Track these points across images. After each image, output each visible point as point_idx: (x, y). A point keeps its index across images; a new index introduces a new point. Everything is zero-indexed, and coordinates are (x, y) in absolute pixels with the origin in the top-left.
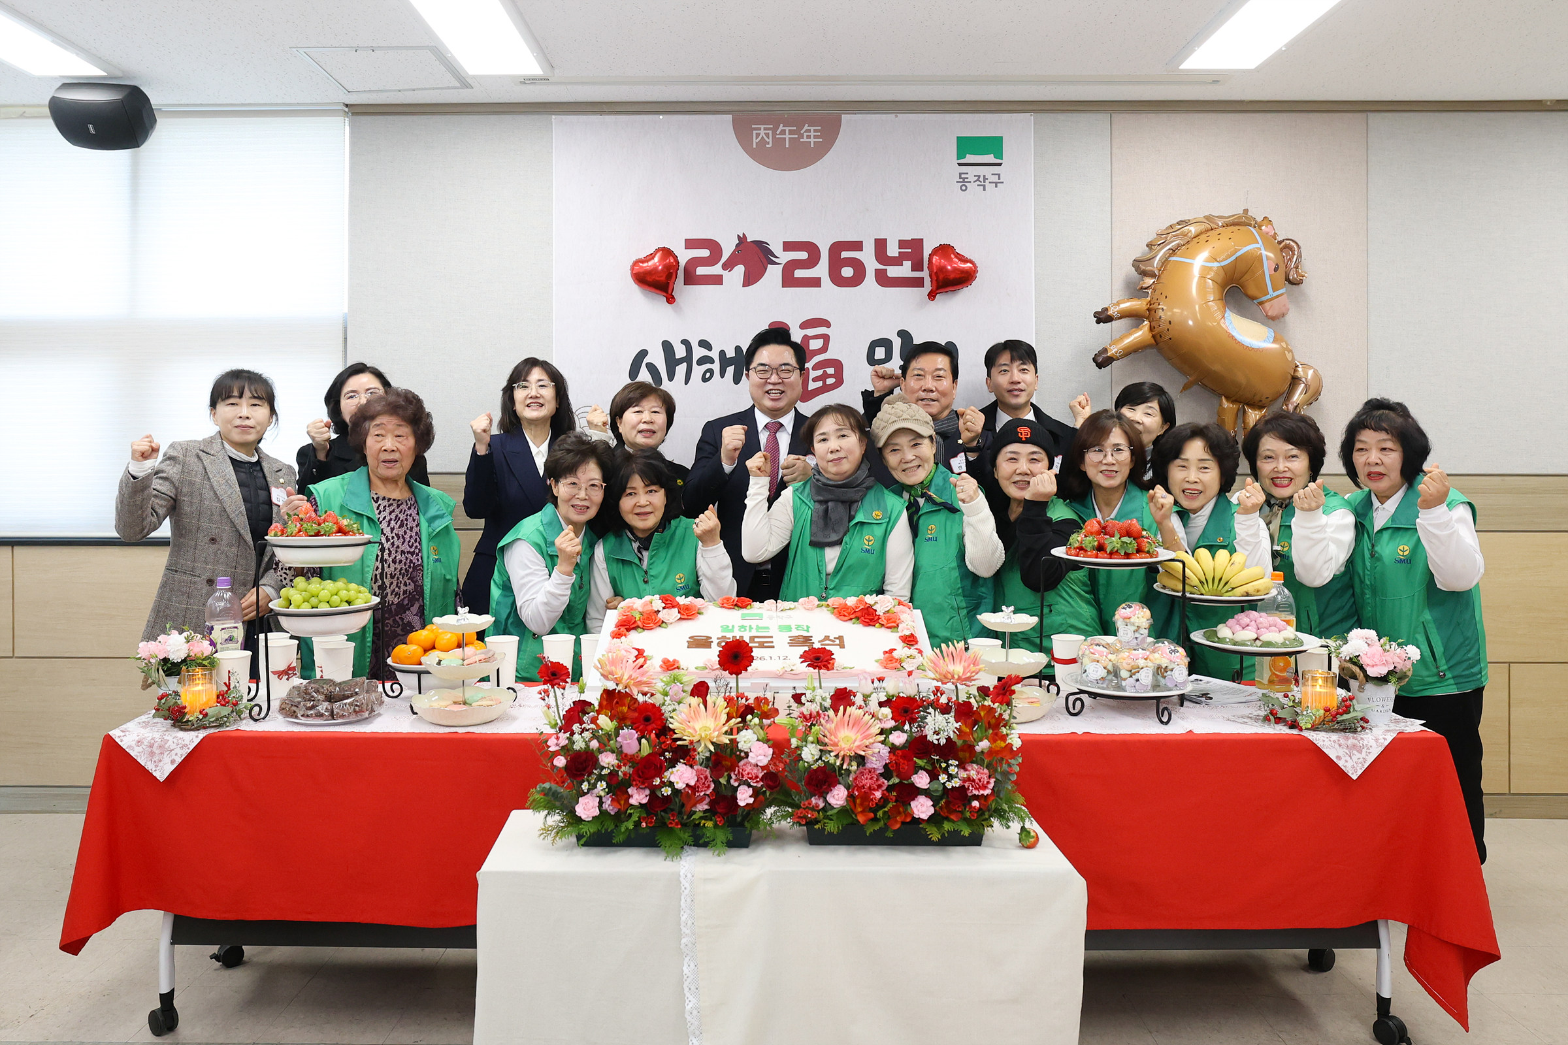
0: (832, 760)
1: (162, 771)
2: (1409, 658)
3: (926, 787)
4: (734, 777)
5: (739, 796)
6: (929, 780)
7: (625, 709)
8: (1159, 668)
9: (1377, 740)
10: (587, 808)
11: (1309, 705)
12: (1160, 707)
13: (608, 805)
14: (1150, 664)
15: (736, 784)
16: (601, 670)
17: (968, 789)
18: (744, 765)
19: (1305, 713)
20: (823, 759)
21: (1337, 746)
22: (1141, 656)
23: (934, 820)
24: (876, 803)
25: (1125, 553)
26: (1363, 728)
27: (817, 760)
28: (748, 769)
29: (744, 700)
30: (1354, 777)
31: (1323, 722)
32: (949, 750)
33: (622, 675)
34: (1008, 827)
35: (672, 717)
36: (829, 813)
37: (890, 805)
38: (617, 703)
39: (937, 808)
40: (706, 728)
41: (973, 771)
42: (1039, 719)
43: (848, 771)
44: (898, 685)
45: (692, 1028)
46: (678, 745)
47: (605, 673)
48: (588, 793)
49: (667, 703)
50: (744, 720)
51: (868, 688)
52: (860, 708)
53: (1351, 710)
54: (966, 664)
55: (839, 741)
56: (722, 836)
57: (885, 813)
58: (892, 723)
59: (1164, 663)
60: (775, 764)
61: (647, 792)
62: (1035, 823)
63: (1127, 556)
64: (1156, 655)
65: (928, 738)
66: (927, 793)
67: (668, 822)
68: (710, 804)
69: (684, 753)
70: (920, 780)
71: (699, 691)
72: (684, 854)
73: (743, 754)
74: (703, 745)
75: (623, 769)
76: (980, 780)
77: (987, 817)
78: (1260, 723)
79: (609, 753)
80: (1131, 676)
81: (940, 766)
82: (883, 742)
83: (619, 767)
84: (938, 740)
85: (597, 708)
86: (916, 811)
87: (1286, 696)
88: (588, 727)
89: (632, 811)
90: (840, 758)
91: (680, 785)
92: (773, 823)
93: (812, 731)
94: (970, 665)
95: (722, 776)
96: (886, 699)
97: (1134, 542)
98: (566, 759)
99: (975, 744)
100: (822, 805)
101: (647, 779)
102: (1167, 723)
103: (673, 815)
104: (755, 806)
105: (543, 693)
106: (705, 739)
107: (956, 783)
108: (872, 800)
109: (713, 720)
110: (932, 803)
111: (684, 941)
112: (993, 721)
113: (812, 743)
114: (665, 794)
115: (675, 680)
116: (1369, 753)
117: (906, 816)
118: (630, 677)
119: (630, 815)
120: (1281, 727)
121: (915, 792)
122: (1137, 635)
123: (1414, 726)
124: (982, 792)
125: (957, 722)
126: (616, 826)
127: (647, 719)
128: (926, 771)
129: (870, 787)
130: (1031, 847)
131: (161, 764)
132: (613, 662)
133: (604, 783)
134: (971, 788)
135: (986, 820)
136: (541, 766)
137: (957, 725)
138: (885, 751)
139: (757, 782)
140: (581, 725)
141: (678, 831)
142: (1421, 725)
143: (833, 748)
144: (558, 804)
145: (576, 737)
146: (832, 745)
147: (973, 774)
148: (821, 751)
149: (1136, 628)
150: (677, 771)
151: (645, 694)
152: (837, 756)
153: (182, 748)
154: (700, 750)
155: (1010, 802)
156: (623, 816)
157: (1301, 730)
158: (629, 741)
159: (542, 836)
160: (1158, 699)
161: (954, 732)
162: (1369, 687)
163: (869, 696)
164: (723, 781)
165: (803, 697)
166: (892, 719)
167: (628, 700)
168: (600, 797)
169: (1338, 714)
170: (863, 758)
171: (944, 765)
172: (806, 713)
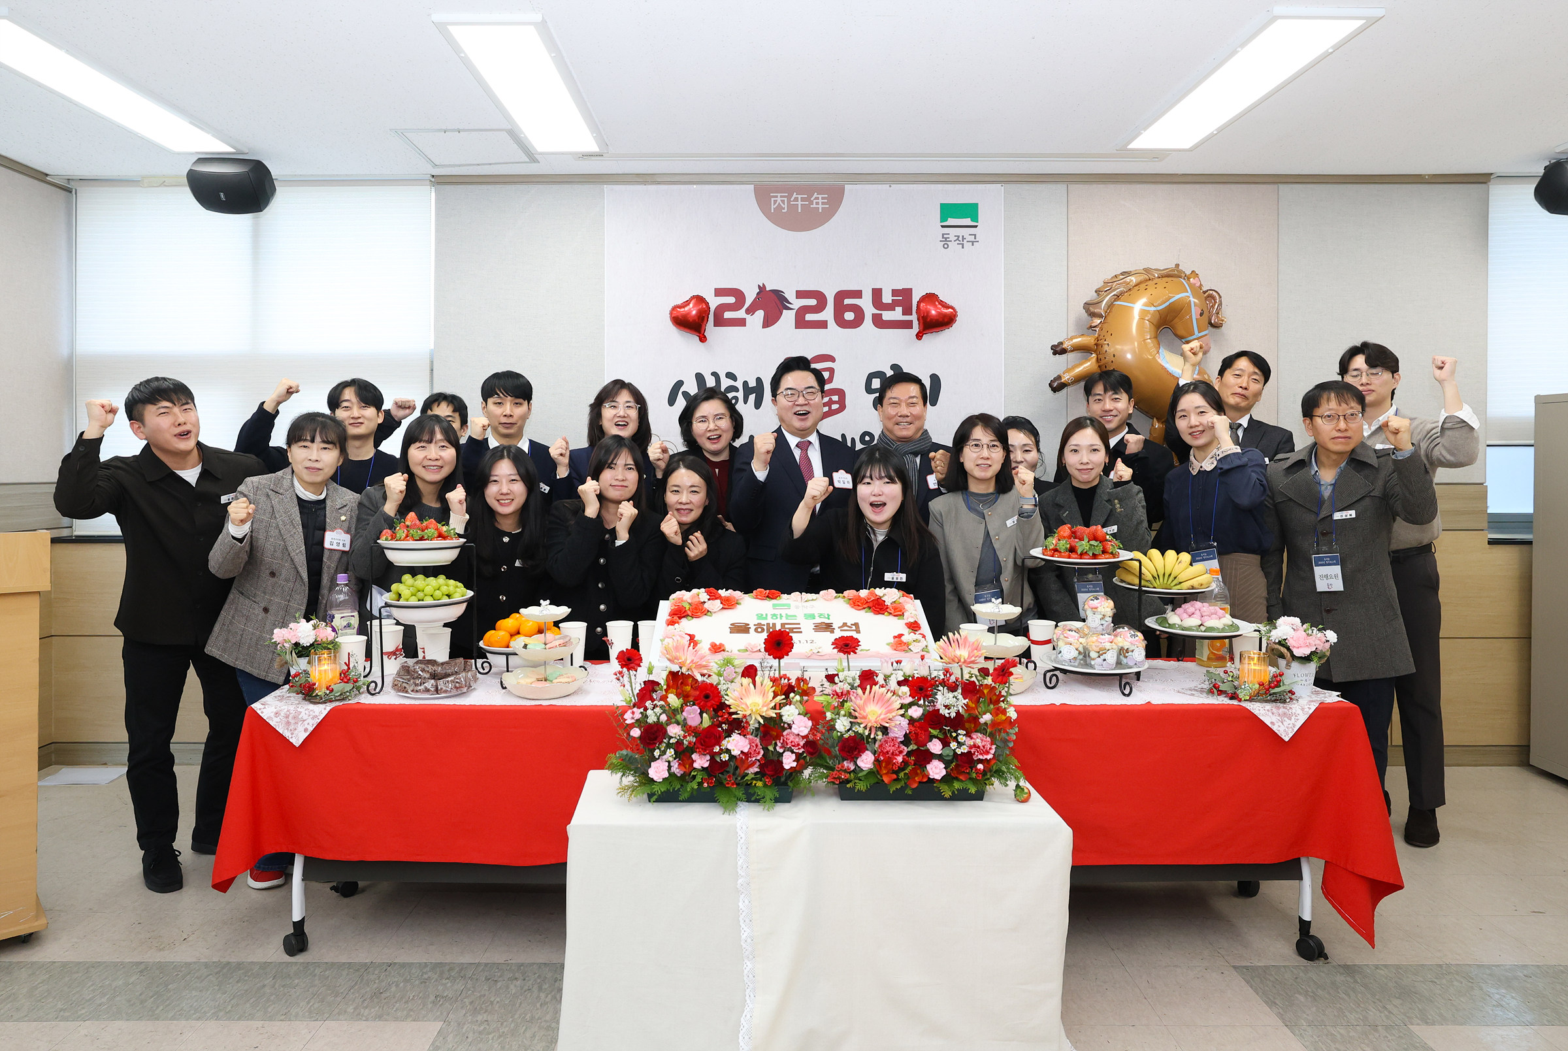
0: (860, 730)
1: (297, 738)
2: (1328, 641)
3: (940, 753)
4: (779, 744)
5: (784, 761)
6: (941, 747)
7: (688, 688)
8: (1122, 649)
9: (1303, 709)
10: (658, 771)
11: (1246, 680)
12: (1124, 681)
13: (675, 768)
14: (1115, 647)
15: (781, 751)
16: (667, 656)
17: (974, 754)
18: (787, 734)
19: (1243, 687)
20: (853, 729)
21: (1271, 714)
22: (1107, 640)
23: (946, 779)
24: (898, 767)
25: (1093, 554)
26: (1291, 699)
27: (849, 730)
28: (791, 738)
29: (786, 680)
30: (1287, 739)
31: (1258, 694)
32: (958, 722)
33: (686, 660)
34: (1006, 785)
35: (727, 695)
36: (859, 775)
37: (910, 768)
38: (682, 683)
39: (949, 770)
40: (755, 704)
41: (978, 739)
42: (1023, 692)
43: (875, 740)
44: (912, 667)
45: (747, 953)
46: (734, 719)
47: (671, 658)
48: (659, 759)
49: (722, 682)
50: (787, 697)
51: (888, 670)
52: (883, 687)
53: (1281, 684)
54: (970, 649)
55: (867, 715)
56: (770, 794)
57: (905, 774)
58: (910, 699)
59: (1126, 645)
60: (813, 734)
61: (708, 757)
62: (1027, 782)
63: (1095, 556)
64: (1119, 638)
65: (941, 712)
66: (940, 757)
67: (725, 782)
68: (761, 766)
69: (738, 725)
70: (935, 747)
71: (749, 672)
72: (738, 810)
73: (786, 726)
74: (753, 718)
75: (688, 737)
76: (984, 747)
77: (989, 777)
78: (1205, 694)
79: (675, 724)
80: (1099, 657)
81: (951, 736)
82: (903, 716)
83: (685, 737)
84: (949, 714)
85: (665, 687)
86: (931, 773)
87: (1226, 672)
88: (658, 704)
89: (695, 773)
90: (868, 729)
91: (736, 752)
92: (811, 782)
93: (845, 706)
94: (973, 651)
95: (770, 744)
96: (903, 678)
97: (1100, 545)
98: (640, 730)
99: (980, 716)
100: (852, 768)
101: (709, 747)
102: (1128, 695)
103: (729, 777)
104: (797, 769)
105: (618, 675)
106: (754, 713)
107: (964, 749)
108: (894, 763)
109: (761, 697)
110: (944, 766)
111: (740, 881)
112: (995, 697)
113: (844, 716)
114: (724, 760)
115: (728, 662)
116: (1298, 720)
117: (923, 777)
118: (692, 661)
119: (694, 777)
120: (1223, 699)
121: (929, 757)
122: (1103, 622)
123: (1333, 697)
124: (985, 757)
125: (965, 699)
126: (682, 785)
127: (707, 697)
128: (940, 739)
129: (893, 754)
130: (1025, 801)
131: (296, 732)
132: (677, 648)
133: (672, 750)
134: (976, 753)
135: (988, 779)
136: (618, 736)
137: (965, 701)
138: (905, 723)
139: (799, 749)
140: (653, 702)
141: (734, 790)
142: (1338, 696)
143: (862, 720)
144: (632, 767)
145: (649, 712)
146: (861, 718)
147: (978, 742)
148: (850, 722)
149: (1102, 616)
150: (733, 740)
151: (703, 675)
152: (865, 728)
153: (313, 718)
154: (751, 723)
155: (1007, 763)
156: (687, 778)
157: (1240, 700)
158: (692, 716)
159: (620, 794)
160: (1121, 675)
161: (962, 707)
162: (1295, 665)
163: (889, 676)
164: (771, 748)
165: (836, 678)
166: (910, 696)
167: (690, 680)
168: (669, 762)
169: (1270, 687)
170: (886, 728)
171: (954, 734)
172: (839, 691)
